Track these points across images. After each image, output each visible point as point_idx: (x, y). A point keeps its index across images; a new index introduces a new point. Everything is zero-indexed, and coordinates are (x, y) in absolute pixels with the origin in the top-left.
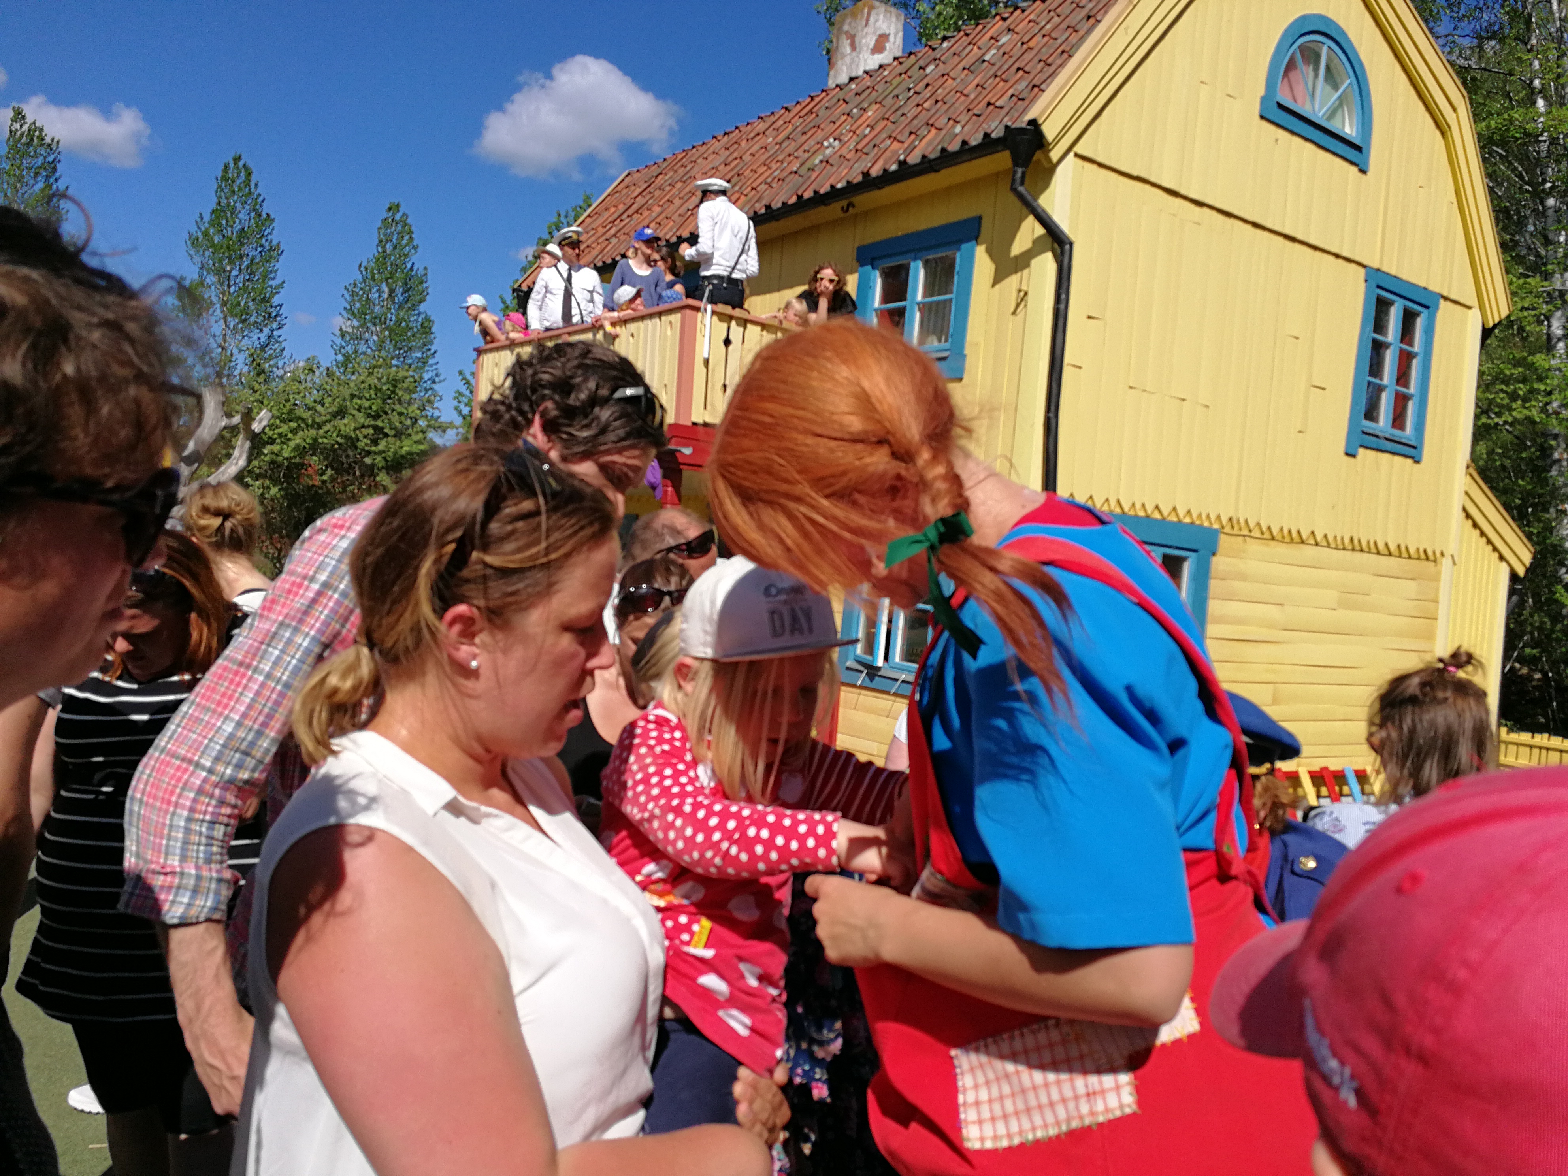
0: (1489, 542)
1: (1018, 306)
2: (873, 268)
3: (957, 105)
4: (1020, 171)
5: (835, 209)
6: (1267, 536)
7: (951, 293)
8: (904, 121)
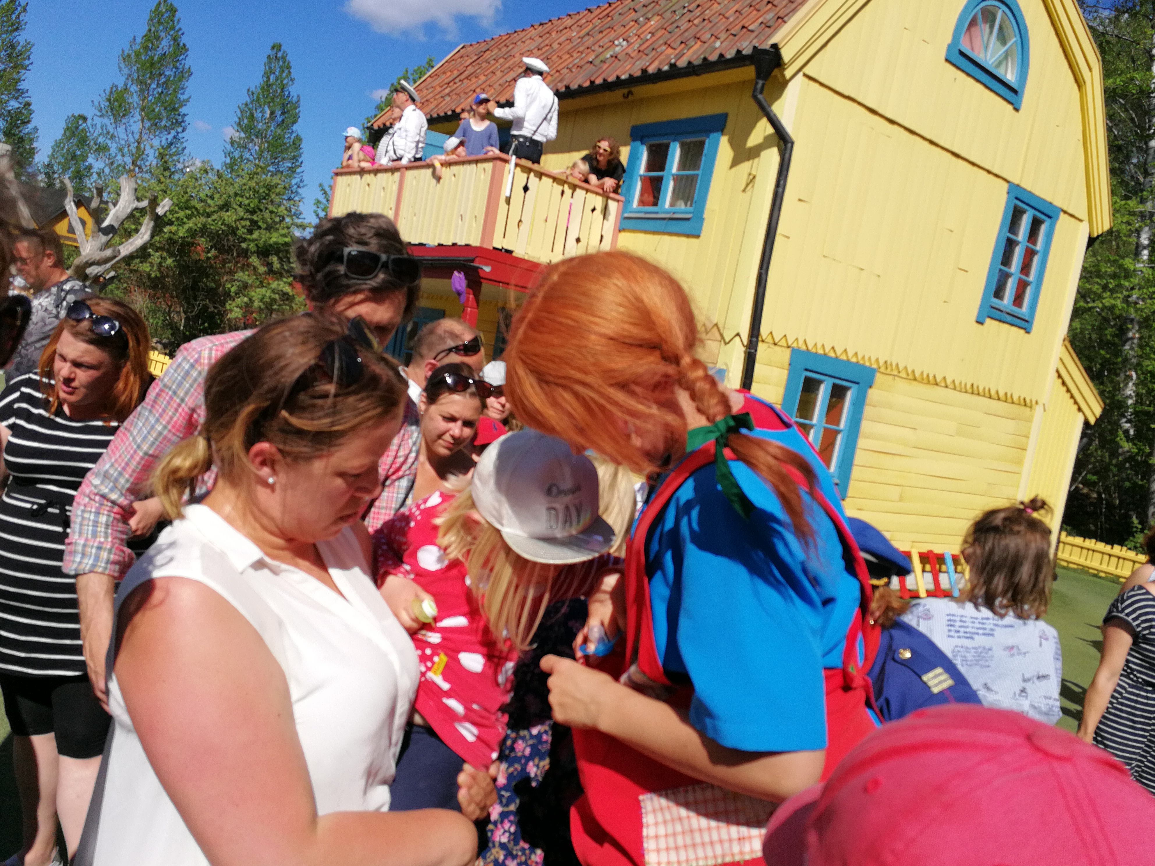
0: (1072, 397)
1: (747, 185)
2: (642, 144)
3: (719, 25)
4: (761, 82)
5: (618, 95)
6: (911, 377)
7: (699, 169)
8: (678, 32)
